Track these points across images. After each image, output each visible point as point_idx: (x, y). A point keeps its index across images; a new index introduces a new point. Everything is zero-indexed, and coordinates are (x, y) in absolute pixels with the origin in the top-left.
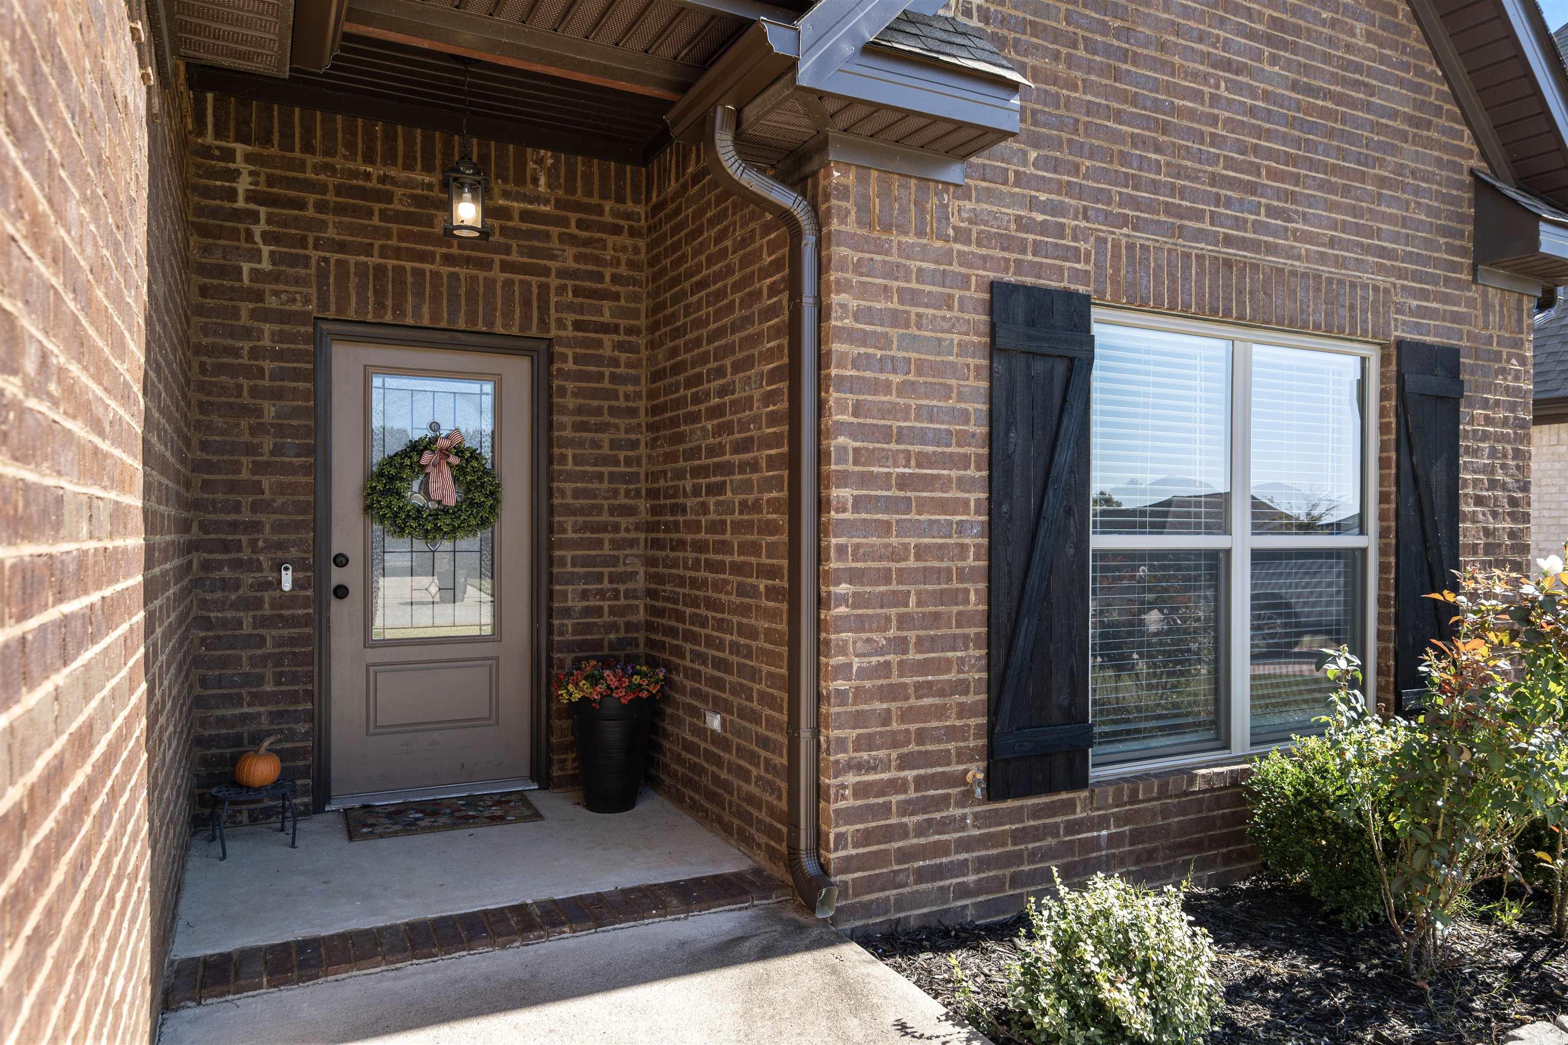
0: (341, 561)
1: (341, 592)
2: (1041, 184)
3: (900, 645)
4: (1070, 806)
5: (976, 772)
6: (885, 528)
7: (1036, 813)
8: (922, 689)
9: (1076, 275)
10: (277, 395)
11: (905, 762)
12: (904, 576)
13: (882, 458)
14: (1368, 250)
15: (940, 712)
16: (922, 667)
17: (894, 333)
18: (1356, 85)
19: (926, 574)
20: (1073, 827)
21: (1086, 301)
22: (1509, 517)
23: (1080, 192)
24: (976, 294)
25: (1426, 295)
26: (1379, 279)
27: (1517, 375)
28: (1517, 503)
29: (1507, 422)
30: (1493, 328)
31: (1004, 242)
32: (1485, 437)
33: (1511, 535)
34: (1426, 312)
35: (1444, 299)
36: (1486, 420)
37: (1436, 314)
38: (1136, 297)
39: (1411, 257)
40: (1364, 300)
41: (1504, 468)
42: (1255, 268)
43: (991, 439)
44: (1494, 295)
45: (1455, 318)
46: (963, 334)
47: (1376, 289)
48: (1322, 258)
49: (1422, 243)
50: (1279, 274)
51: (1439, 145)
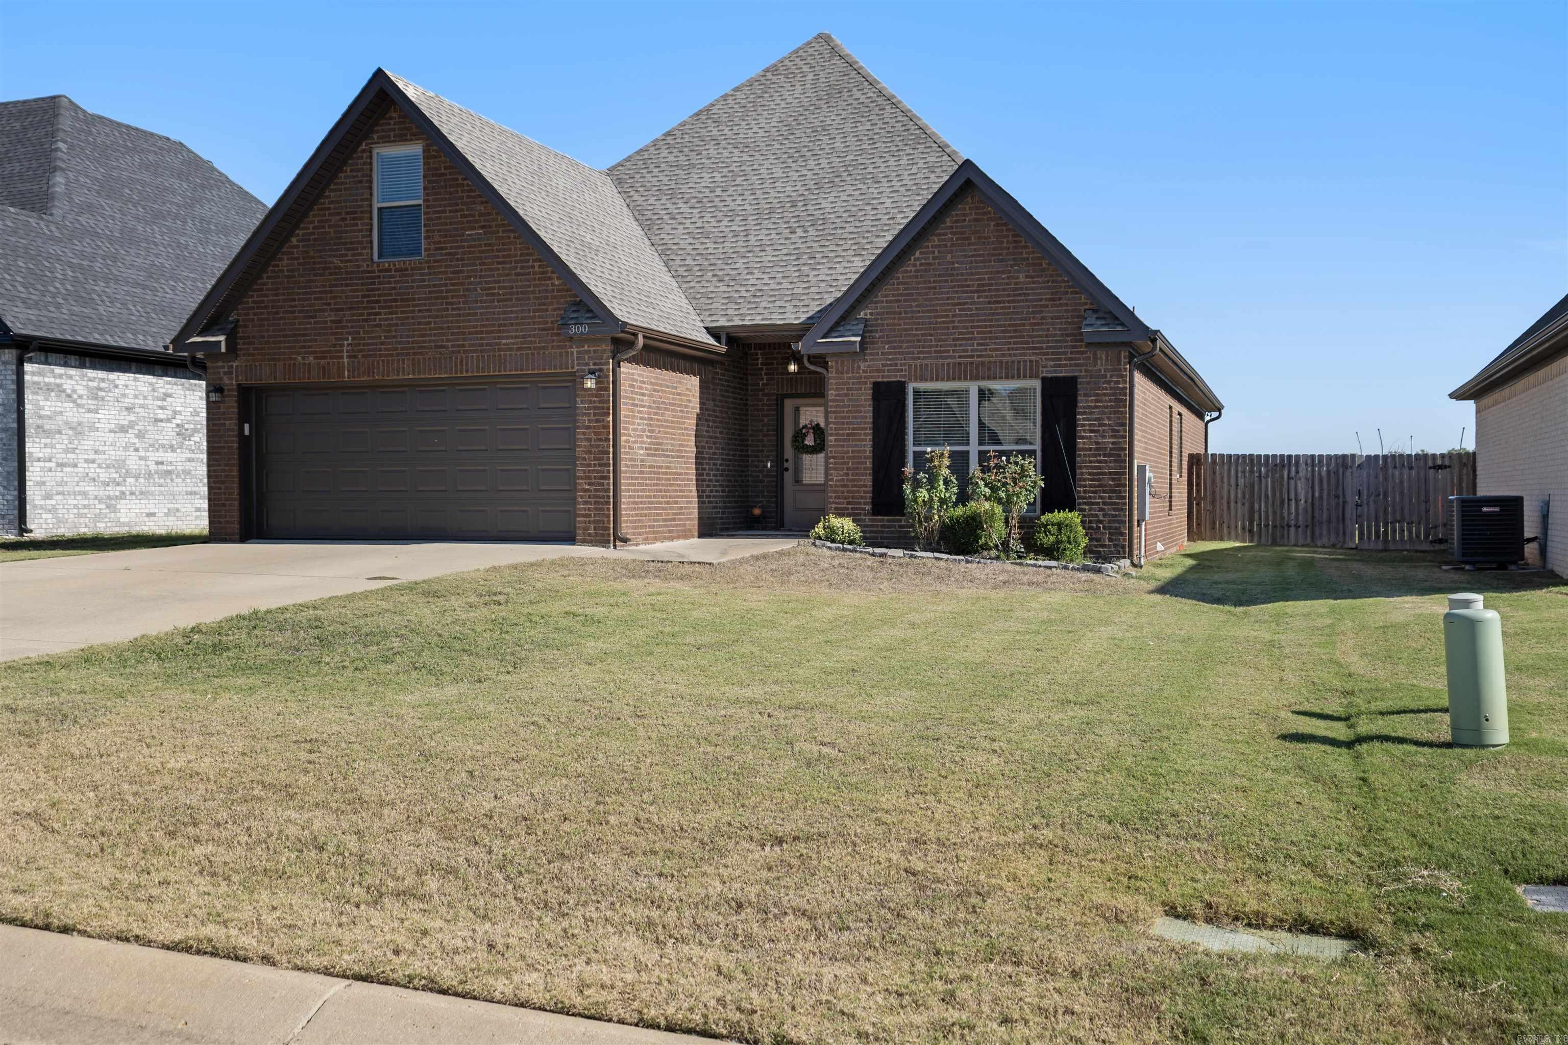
0: (787, 461)
1: (787, 469)
2: (890, 353)
3: (847, 475)
4: (900, 521)
5: (868, 507)
6: (843, 446)
7: (888, 521)
8: (853, 486)
9: (901, 376)
10: (767, 415)
11: (848, 503)
12: (848, 458)
13: (842, 429)
14: (1028, 349)
15: (858, 492)
16: (853, 480)
17: (846, 399)
18: (1020, 295)
19: (854, 457)
20: (900, 526)
21: (904, 383)
22: (1112, 437)
23: (903, 353)
24: (869, 386)
25: (1060, 359)
26: (1033, 358)
27: (1117, 382)
28: (1118, 431)
29: (1110, 401)
30: (1101, 366)
31: (878, 371)
32: (1096, 407)
33: (1113, 443)
34: (1060, 366)
35: (1071, 359)
36: (1097, 401)
37: (1066, 365)
38: (923, 379)
39: (1050, 347)
40: (1025, 366)
41: (1109, 418)
42: (972, 363)
43: (874, 423)
44: (1101, 354)
45: (1077, 365)
46: (865, 396)
47: (1031, 361)
48: (1003, 355)
49: (1056, 341)
50: (983, 363)
51: (1066, 305)
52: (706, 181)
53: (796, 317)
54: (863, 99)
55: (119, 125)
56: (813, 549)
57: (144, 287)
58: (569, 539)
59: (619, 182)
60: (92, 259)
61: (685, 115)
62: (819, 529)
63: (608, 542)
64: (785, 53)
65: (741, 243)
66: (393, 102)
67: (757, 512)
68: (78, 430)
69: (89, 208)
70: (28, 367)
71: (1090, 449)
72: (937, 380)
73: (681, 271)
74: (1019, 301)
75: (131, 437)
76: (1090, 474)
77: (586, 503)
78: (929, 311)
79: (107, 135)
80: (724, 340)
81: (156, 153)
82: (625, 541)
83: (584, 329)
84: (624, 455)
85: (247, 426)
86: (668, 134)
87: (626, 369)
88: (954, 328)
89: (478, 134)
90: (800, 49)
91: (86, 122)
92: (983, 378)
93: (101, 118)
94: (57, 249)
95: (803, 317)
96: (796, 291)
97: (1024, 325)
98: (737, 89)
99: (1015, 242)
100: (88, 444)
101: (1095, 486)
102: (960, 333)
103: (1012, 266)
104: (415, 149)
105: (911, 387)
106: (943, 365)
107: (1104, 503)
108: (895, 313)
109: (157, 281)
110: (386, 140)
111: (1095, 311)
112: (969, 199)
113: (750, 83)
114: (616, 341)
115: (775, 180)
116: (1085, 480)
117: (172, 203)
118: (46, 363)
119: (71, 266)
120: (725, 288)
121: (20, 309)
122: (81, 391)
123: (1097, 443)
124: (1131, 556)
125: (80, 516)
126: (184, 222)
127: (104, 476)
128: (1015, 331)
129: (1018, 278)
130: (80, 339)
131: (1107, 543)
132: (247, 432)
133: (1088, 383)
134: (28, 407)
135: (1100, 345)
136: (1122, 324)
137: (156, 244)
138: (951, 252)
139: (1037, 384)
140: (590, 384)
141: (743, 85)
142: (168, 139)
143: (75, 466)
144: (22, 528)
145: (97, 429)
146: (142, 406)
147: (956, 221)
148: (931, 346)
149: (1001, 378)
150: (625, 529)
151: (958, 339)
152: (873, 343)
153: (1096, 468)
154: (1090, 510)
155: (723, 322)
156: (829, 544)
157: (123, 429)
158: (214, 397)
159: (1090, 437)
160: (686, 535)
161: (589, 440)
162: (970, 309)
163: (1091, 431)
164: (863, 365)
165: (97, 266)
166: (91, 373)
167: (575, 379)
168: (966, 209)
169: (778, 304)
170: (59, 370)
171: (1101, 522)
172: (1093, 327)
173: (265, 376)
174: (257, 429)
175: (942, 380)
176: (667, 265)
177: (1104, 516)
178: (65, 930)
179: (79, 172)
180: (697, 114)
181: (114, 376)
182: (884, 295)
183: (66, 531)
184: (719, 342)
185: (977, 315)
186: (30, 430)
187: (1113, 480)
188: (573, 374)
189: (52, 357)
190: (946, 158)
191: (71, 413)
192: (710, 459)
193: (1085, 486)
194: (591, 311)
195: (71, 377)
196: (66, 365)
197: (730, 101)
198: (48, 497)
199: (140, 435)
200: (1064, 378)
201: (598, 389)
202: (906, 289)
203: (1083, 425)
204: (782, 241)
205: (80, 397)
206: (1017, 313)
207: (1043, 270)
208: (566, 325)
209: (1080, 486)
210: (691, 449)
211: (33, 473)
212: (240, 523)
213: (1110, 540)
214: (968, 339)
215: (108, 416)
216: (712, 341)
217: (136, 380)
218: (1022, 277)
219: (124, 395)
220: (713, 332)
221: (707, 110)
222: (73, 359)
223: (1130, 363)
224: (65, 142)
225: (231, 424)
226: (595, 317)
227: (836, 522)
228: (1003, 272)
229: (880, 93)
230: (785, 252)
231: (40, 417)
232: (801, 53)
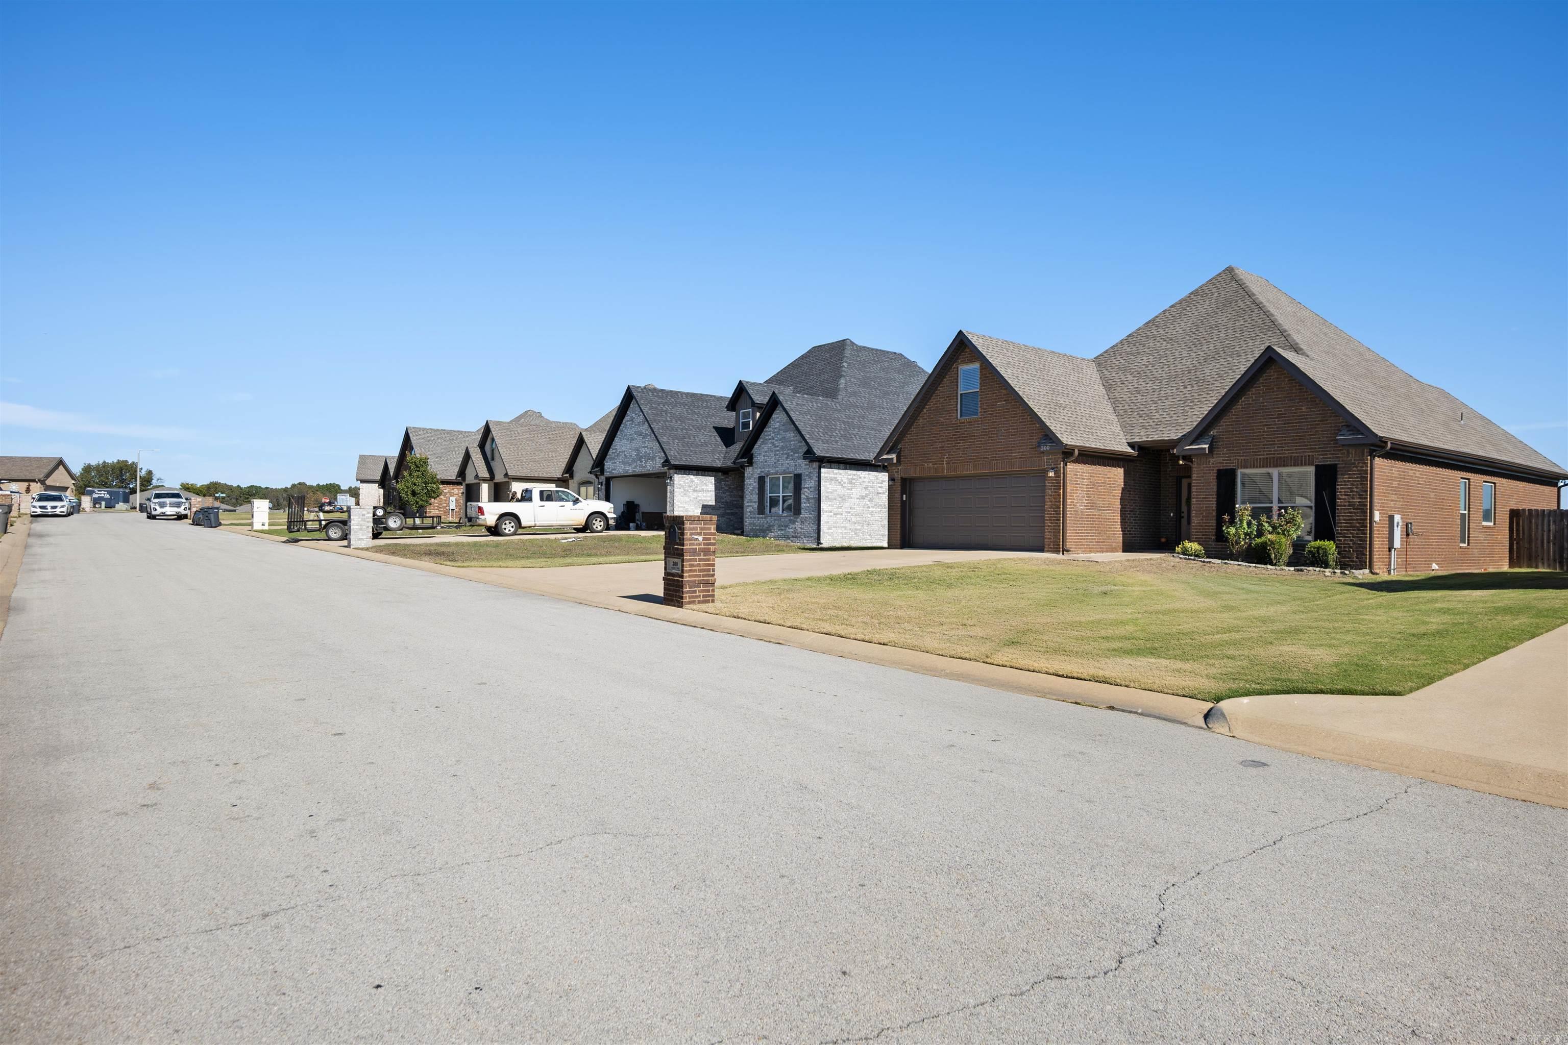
0: (1183, 512)
1: (1183, 517)
2: (1227, 454)
5: (1209, 537)
6: (1200, 504)
8: (1206, 526)
9: (1233, 466)
10: (1172, 488)
11: (1200, 535)
12: (1203, 511)
13: (1200, 495)
14: (1307, 449)
15: (1209, 529)
16: (1206, 523)
17: (1202, 479)
18: (1303, 419)
19: (1206, 510)
21: (1235, 470)
22: (1360, 498)
23: (1235, 453)
24: (1215, 471)
25: (1326, 454)
26: (1310, 454)
27: (1362, 467)
28: (1362, 495)
29: (1357, 478)
30: (1352, 458)
31: (1220, 463)
32: (1348, 481)
33: (1359, 502)
34: (1326, 458)
35: (1333, 454)
36: (1349, 478)
37: (1330, 458)
38: (1246, 467)
39: (1320, 448)
40: (1305, 459)
41: (1357, 488)
42: (1274, 458)
43: (1217, 491)
44: (1352, 451)
45: (1337, 457)
46: (1212, 478)
47: (1309, 456)
48: (1293, 453)
49: (1324, 444)
50: (1281, 458)
51: (1331, 423)
52: (1145, 362)
53: (1175, 435)
54: (1243, 306)
55: (872, 349)
56: (1172, 558)
57: (876, 430)
58: (1041, 550)
59: (1099, 364)
60: (853, 418)
61: (1140, 324)
62: (1178, 549)
63: (1059, 551)
64: (1204, 282)
65: (1156, 396)
66: (966, 345)
67: (1163, 540)
68: (843, 498)
69: (854, 394)
70: (823, 470)
71: (1345, 506)
72: (1254, 467)
73: (1121, 412)
74: (1302, 422)
75: (866, 501)
76: (1344, 520)
77: (1049, 532)
78: (1250, 430)
79: (866, 356)
80: (1136, 449)
81: (888, 362)
82: (1068, 551)
83: (1048, 448)
84: (1068, 508)
85: (904, 496)
86: (1130, 335)
87: (1070, 466)
88: (1264, 438)
89: (1009, 354)
90: (1213, 278)
91: (857, 351)
92: (1280, 466)
93: (864, 347)
94: (836, 415)
95: (1180, 435)
96: (1179, 421)
97: (1305, 436)
98: (1172, 306)
99: (1300, 389)
100: (847, 504)
101: (1347, 527)
102: (1267, 441)
103: (1298, 403)
104: (976, 366)
105: (1240, 472)
106: (1257, 459)
107: (1353, 537)
108: (1230, 431)
109: (882, 426)
110: (964, 362)
111: (1348, 426)
112: (1273, 367)
113: (1181, 302)
114: (1064, 453)
115: (1182, 358)
116: (1341, 523)
117: (893, 386)
118: (831, 468)
119: (844, 422)
120: (1142, 421)
121: (821, 444)
122: (845, 480)
123: (1349, 502)
124: (1371, 568)
125: (843, 537)
126: (898, 396)
127: (854, 520)
128: (1300, 439)
129: (1301, 409)
130: (845, 456)
131: (1355, 559)
132: (904, 499)
133: (1344, 467)
134: (822, 488)
135: (1349, 445)
136: (1362, 434)
137: (883, 408)
138: (1262, 397)
139: (1311, 470)
140: (1051, 474)
141: (1177, 303)
142: (895, 353)
143: (842, 514)
144: (819, 543)
145: (851, 498)
146: (871, 487)
147: (1266, 380)
148: (1250, 449)
149: (1291, 466)
150: (1068, 545)
151: (1266, 445)
152: (1218, 448)
153: (1348, 516)
154: (1345, 540)
155: (1137, 439)
156: (1181, 556)
157: (863, 498)
158: (892, 483)
159: (1345, 499)
160: (1113, 550)
161: (1051, 501)
162: (1273, 428)
163: (1345, 495)
164: (1212, 460)
165: (855, 422)
166: (849, 472)
167: (1045, 471)
168: (1271, 373)
169: (1168, 428)
170: (836, 471)
171: (1351, 547)
172: (1345, 437)
173: (912, 473)
174: (910, 497)
175: (1257, 467)
176: (1114, 409)
177: (1353, 544)
178: (769, 623)
179: (851, 376)
180: (1147, 323)
181: (859, 473)
182: (1224, 423)
183: (837, 544)
184: (1134, 450)
185: (1277, 431)
186: (823, 498)
187: (1359, 523)
188: (1044, 469)
189: (833, 465)
190: (1283, 339)
191: (840, 490)
192: (1131, 511)
193: (1341, 527)
194: (1051, 439)
195: (841, 474)
196: (839, 469)
197: (1167, 314)
198: (830, 528)
199: (871, 500)
200: (1329, 465)
201: (1056, 477)
202: (1237, 418)
203: (1340, 492)
204: (1178, 393)
205: (845, 483)
206: (1301, 429)
207: (1317, 404)
208: (1039, 446)
209: (1338, 527)
210: (1117, 505)
211: (824, 517)
212: (901, 540)
213: (1357, 558)
214: (1271, 444)
215: (856, 492)
216: (1130, 450)
217: (869, 474)
218: (1304, 409)
219: (864, 482)
220: (1131, 445)
221: (1153, 320)
222: (842, 466)
223: (1370, 456)
224: (846, 362)
225: (898, 495)
226: (1053, 442)
227: (1188, 544)
228: (1293, 407)
229: (1254, 302)
230: (1178, 399)
231: (827, 492)
232: (1214, 281)
